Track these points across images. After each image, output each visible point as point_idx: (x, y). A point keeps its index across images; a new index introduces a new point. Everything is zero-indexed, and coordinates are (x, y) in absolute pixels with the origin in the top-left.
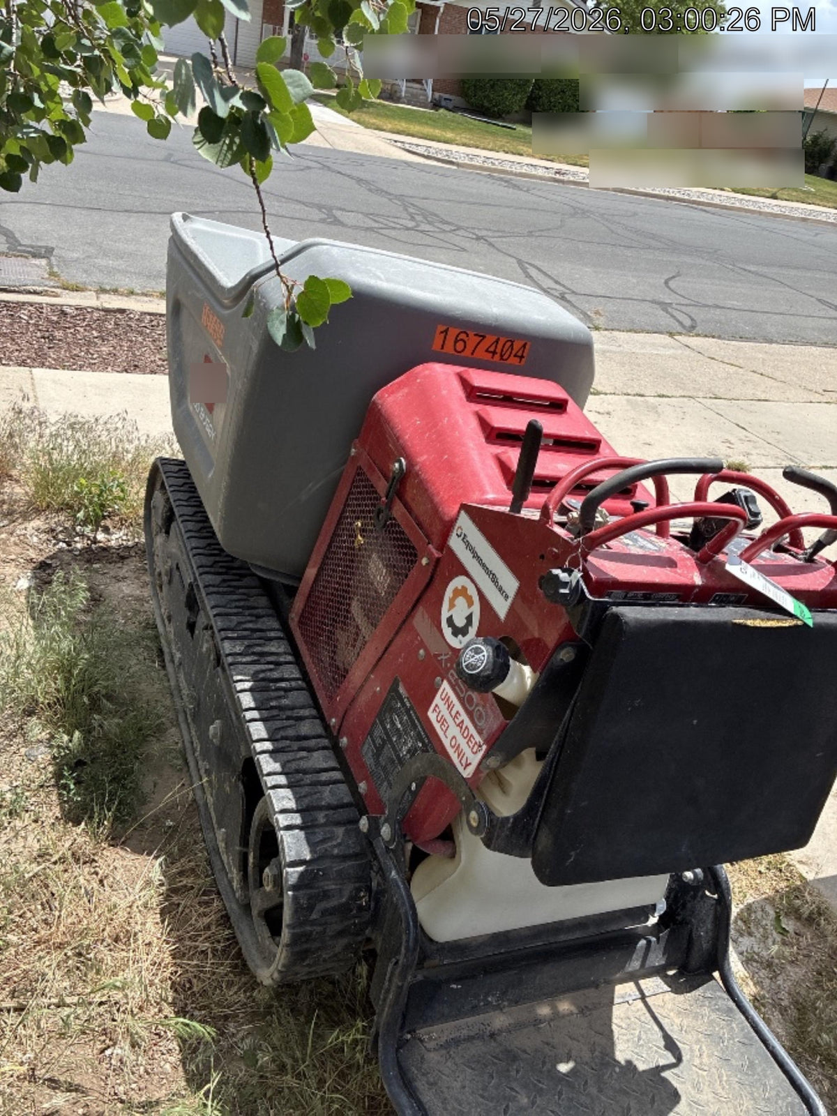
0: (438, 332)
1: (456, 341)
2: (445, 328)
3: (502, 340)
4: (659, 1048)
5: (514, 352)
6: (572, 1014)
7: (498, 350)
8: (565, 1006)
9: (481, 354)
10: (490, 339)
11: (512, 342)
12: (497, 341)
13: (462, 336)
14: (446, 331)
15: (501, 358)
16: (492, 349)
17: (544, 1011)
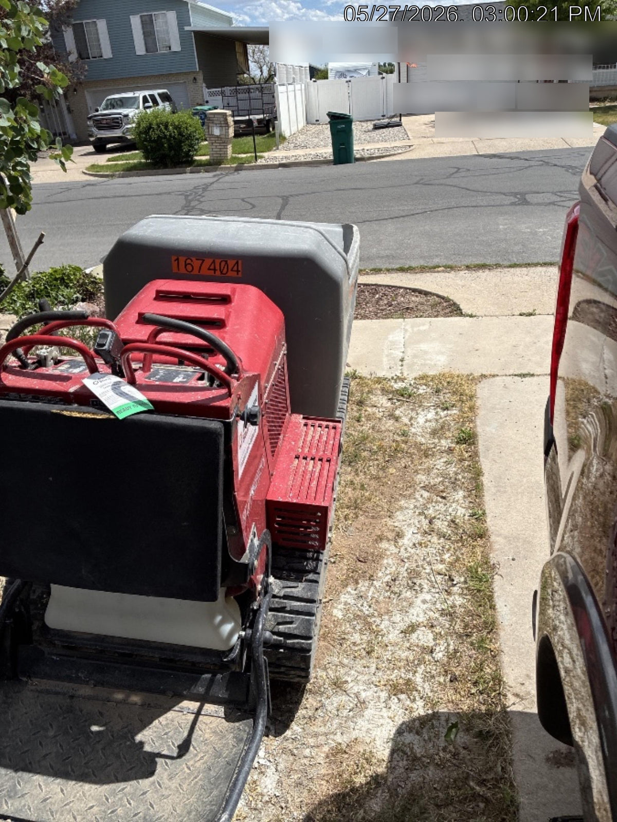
0: (173, 260)
1: (186, 266)
2: (176, 258)
3: (218, 261)
4: (173, 744)
5: (230, 268)
6: (136, 704)
7: (218, 267)
8: (135, 698)
9: (205, 271)
10: (208, 262)
11: (226, 262)
12: (214, 262)
13: (189, 261)
14: (178, 259)
15: (221, 273)
16: (212, 267)
17: (119, 696)
